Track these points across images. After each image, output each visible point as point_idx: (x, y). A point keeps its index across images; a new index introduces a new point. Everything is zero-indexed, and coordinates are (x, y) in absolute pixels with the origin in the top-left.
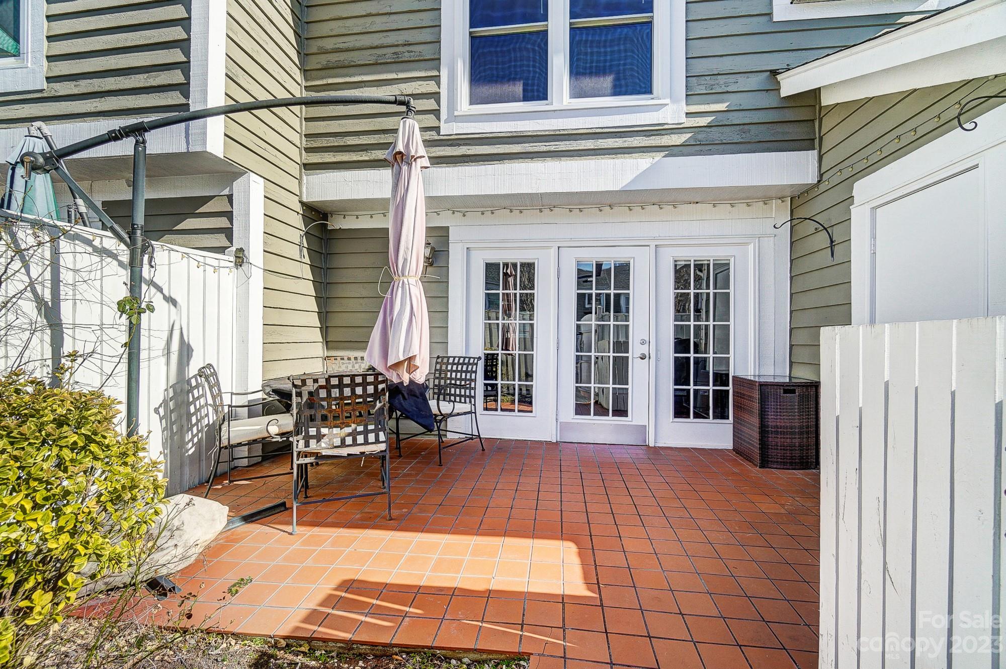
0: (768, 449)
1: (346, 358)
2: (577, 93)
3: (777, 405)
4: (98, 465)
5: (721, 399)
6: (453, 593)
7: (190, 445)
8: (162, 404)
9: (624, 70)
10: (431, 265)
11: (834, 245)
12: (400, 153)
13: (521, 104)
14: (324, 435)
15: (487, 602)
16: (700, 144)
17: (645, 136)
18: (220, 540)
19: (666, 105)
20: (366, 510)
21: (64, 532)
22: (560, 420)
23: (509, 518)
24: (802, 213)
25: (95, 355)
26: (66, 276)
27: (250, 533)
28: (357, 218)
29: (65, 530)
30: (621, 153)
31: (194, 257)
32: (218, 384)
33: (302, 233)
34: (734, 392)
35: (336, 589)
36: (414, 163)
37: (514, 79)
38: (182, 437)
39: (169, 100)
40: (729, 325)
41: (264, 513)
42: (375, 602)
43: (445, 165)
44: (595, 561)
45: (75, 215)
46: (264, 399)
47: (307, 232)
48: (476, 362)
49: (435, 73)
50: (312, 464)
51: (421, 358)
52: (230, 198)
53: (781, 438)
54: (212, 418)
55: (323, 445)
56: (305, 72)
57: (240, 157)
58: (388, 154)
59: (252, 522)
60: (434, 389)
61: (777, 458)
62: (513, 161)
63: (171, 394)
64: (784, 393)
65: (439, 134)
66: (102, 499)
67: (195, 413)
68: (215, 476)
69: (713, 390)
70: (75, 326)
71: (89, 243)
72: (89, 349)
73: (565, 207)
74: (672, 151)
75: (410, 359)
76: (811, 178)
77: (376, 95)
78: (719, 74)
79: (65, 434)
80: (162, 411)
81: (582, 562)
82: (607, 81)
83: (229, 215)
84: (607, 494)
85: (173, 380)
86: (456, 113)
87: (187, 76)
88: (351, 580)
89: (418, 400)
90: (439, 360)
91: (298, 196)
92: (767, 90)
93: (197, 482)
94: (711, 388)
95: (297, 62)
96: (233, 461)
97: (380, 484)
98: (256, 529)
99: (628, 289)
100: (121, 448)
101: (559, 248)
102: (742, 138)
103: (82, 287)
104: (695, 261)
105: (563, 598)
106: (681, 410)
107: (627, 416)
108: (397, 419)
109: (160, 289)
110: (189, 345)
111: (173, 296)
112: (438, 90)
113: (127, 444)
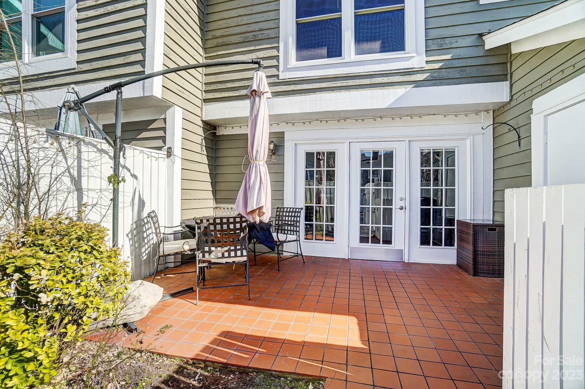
0: (478, 265)
1: (226, 208)
2: (359, 52)
3: (484, 238)
4: (97, 261)
5: (450, 234)
6: (283, 342)
7: (144, 254)
8: (130, 232)
9: (388, 37)
10: (274, 154)
11: (521, 139)
12: (255, 91)
13: (326, 59)
14: (213, 251)
15: (303, 348)
16: (435, 80)
17: (400, 75)
18: (159, 305)
19: (413, 57)
20: (236, 294)
21: (82, 295)
22: (350, 246)
23: (318, 302)
24: (499, 120)
25: (98, 205)
26: (84, 164)
27: (174, 303)
28: (233, 128)
29: (81, 294)
30: (386, 86)
31: (146, 152)
32: (157, 221)
33: (202, 138)
34: (457, 229)
35: (219, 336)
36: (262, 96)
37: (322, 46)
38: (140, 250)
39: (135, 69)
40: (455, 189)
41: (182, 293)
42: (240, 344)
43: (282, 96)
44: (367, 328)
45: (90, 132)
46: (182, 230)
47: (205, 137)
48: (300, 211)
49: (277, 45)
50: (207, 267)
51: (267, 208)
52: (165, 120)
53: (486, 258)
54: (155, 240)
55: (212, 257)
56: (205, 49)
57: (171, 97)
58: (248, 92)
59: (176, 297)
60: (275, 226)
61: (484, 271)
62: (321, 92)
63: (135, 227)
64: (488, 231)
65: (278, 79)
66: (100, 279)
67: (146, 237)
68: (157, 272)
69: (445, 228)
70: (89, 190)
71: (95, 146)
72: (94, 202)
73: (353, 118)
74: (418, 84)
75: (260, 208)
76: (506, 98)
77: (243, 59)
78: (446, 38)
79: (81, 245)
80: (130, 235)
81: (360, 328)
82: (377, 45)
83: (164, 129)
84: (377, 290)
85: (135, 219)
86: (288, 67)
87: (144, 56)
88: (227, 331)
89: (266, 233)
90: (278, 210)
91: (200, 117)
92: (476, 46)
93: (148, 274)
94: (443, 227)
95: (201, 45)
96: (166, 264)
97: (244, 280)
98: (178, 301)
99: (392, 167)
100: (108, 253)
101: (350, 143)
102: (461, 75)
103: (92, 169)
104: (433, 150)
105: (347, 348)
106: (425, 240)
107: (391, 244)
108: (254, 243)
109: (129, 170)
110: (143, 200)
111: (135, 174)
112: (278, 54)
113: (111, 251)
